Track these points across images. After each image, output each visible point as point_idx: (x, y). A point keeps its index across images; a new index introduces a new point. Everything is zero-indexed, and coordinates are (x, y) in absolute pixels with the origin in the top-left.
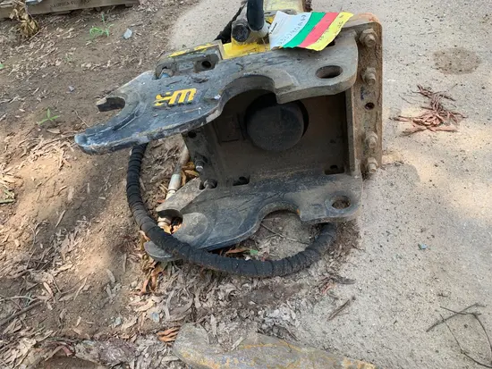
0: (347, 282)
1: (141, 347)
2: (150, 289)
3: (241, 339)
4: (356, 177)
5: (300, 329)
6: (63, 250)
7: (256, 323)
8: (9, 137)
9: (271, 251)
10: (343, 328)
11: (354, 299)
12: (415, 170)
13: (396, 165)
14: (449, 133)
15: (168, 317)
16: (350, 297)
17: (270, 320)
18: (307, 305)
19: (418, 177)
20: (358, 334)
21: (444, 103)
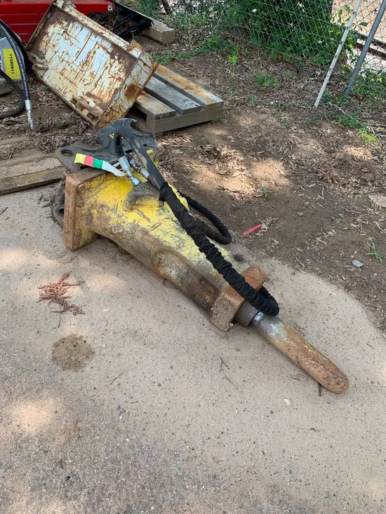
21: (57, 307)
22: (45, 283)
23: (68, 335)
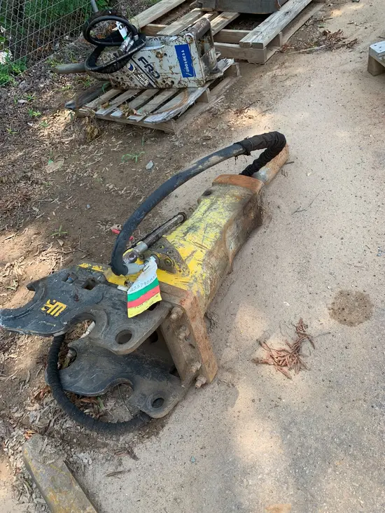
0: (135, 457)
1: (14, 433)
2: (38, 398)
3: (54, 461)
4: (183, 386)
5: (90, 472)
6: (19, 343)
7: (66, 456)
8: (35, 236)
9: (112, 410)
10: (111, 486)
11: (129, 471)
12: (237, 397)
13: (228, 386)
14: (285, 378)
15: (37, 422)
16: (128, 469)
17: (76, 458)
18: (103, 459)
19: (234, 403)
20: (115, 496)
21: (306, 347)
22: (279, 377)
23: (334, 320)
